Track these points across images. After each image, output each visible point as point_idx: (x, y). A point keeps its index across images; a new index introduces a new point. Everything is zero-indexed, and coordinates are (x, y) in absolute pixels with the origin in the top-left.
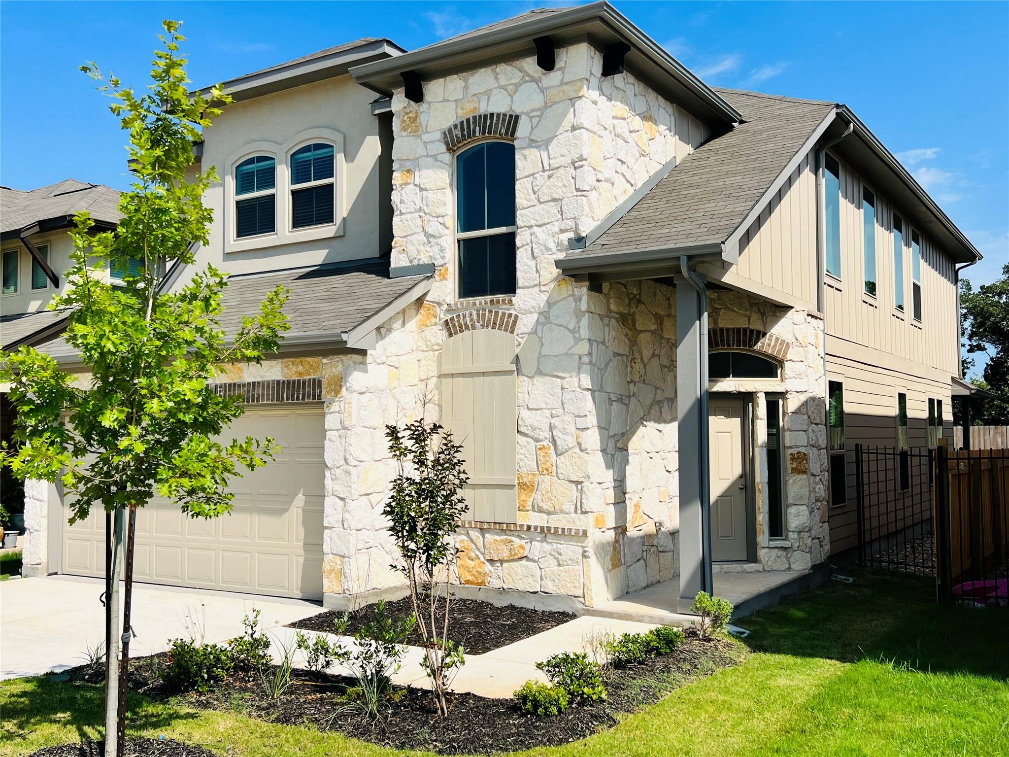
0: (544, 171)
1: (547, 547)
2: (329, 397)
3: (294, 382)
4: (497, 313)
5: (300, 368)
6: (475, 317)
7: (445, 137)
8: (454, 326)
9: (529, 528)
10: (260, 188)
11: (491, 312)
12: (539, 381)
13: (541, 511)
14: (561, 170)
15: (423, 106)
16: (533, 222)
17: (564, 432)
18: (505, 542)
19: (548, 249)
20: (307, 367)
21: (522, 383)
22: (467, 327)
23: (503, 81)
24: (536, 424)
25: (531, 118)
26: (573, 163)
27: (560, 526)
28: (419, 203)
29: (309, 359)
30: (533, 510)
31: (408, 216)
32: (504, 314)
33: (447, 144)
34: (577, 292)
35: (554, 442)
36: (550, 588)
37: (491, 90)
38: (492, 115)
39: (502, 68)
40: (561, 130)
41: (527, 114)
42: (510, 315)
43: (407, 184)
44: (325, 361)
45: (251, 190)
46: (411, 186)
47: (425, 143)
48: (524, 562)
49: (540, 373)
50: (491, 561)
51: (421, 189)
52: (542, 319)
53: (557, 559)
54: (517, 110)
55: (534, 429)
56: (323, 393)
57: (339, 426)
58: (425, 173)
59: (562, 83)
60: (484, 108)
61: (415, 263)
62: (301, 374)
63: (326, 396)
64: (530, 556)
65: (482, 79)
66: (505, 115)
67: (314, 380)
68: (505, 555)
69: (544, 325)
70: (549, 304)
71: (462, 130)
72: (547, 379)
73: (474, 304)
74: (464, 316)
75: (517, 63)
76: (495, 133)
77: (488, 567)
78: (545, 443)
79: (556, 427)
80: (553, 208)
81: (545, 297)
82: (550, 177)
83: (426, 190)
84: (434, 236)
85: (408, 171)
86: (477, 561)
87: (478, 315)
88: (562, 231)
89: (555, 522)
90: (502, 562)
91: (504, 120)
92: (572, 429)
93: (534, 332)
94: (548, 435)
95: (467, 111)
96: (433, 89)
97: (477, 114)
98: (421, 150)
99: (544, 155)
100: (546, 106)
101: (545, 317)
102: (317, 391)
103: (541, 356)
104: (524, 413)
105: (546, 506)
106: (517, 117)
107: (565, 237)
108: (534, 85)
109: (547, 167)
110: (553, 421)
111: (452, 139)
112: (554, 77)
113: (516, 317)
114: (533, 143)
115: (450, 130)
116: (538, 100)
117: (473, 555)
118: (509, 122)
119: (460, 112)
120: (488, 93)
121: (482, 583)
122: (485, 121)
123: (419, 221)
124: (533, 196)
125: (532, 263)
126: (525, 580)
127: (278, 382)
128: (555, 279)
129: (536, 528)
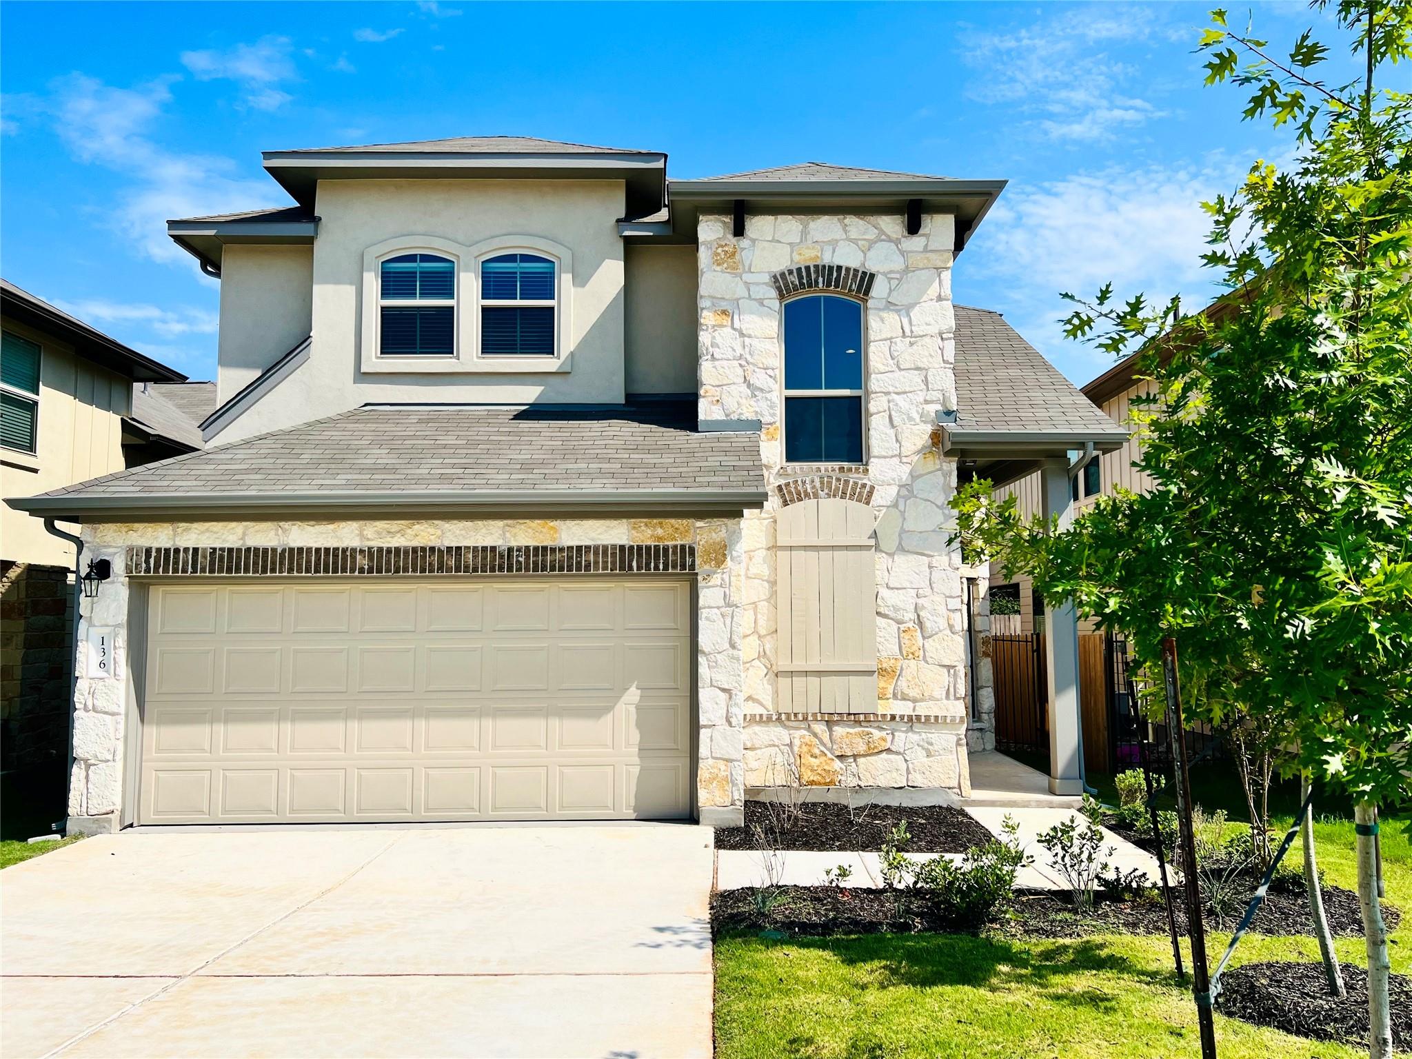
0: (904, 335)
1: (913, 737)
2: (707, 567)
3: (648, 548)
4: (847, 482)
5: (660, 531)
6: (818, 484)
7: (776, 280)
8: (790, 492)
9: (893, 717)
10: (424, 295)
11: (838, 480)
12: (900, 559)
13: (905, 698)
14: (927, 339)
15: (744, 243)
16: (891, 389)
17: (934, 613)
18: (861, 735)
19: (910, 419)
20: (670, 531)
21: (881, 561)
22: (807, 495)
23: (853, 234)
24: (901, 605)
25: (890, 279)
26: (941, 334)
27: (932, 713)
28: (739, 351)
29: (673, 521)
30: (895, 696)
31: (725, 362)
32: (856, 483)
33: (779, 289)
34: (945, 466)
35: (921, 624)
36: (918, 780)
37: (837, 241)
38: (839, 268)
39: (851, 220)
40: (924, 298)
41: (885, 274)
42: (864, 486)
43: (722, 326)
44: (699, 524)
45: (412, 295)
46: (729, 329)
47: (747, 284)
48: (884, 755)
49: (901, 549)
50: (841, 757)
51: (742, 335)
52: (904, 492)
53: (928, 751)
54: (871, 267)
55: (896, 609)
56: (697, 562)
57: (722, 603)
58: (747, 317)
59: (926, 250)
60: (827, 259)
61: (734, 417)
62: (660, 539)
63: (701, 567)
64: (893, 748)
65: (825, 227)
66: (856, 271)
67: (683, 547)
68: (862, 748)
69: (906, 498)
70: (914, 476)
71: (800, 277)
72: (912, 557)
73: (819, 470)
74: (804, 483)
75: (872, 219)
76: (844, 287)
77: (837, 764)
78: (911, 625)
79: (923, 607)
80: (917, 378)
81: (907, 469)
82: (911, 344)
83: (750, 336)
84: (762, 390)
85: (724, 312)
86: (823, 759)
87: (822, 483)
88: (927, 402)
89: (922, 710)
90: (855, 757)
91: (855, 276)
92: (942, 610)
93: (895, 505)
94: (913, 616)
95: (807, 256)
96: (757, 225)
97: (819, 262)
98: (741, 291)
99: (905, 321)
100: (907, 270)
101: (907, 490)
102: (688, 561)
103: (903, 531)
104: (884, 592)
105: (913, 693)
106: (872, 276)
107: (933, 409)
108: (893, 246)
109: (908, 332)
110: (920, 601)
111: (786, 285)
112: (917, 242)
113: (872, 488)
114: (890, 305)
115: (782, 275)
116: (898, 264)
117: (816, 751)
118: (862, 279)
119: (796, 258)
120: (834, 243)
121: (832, 782)
122: (831, 274)
123: (740, 371)
124: (891, 362)
125: (892, 432)
126: (888, 775)
127: (622, 547)
128: (919, 452)
129: (902, 717)
